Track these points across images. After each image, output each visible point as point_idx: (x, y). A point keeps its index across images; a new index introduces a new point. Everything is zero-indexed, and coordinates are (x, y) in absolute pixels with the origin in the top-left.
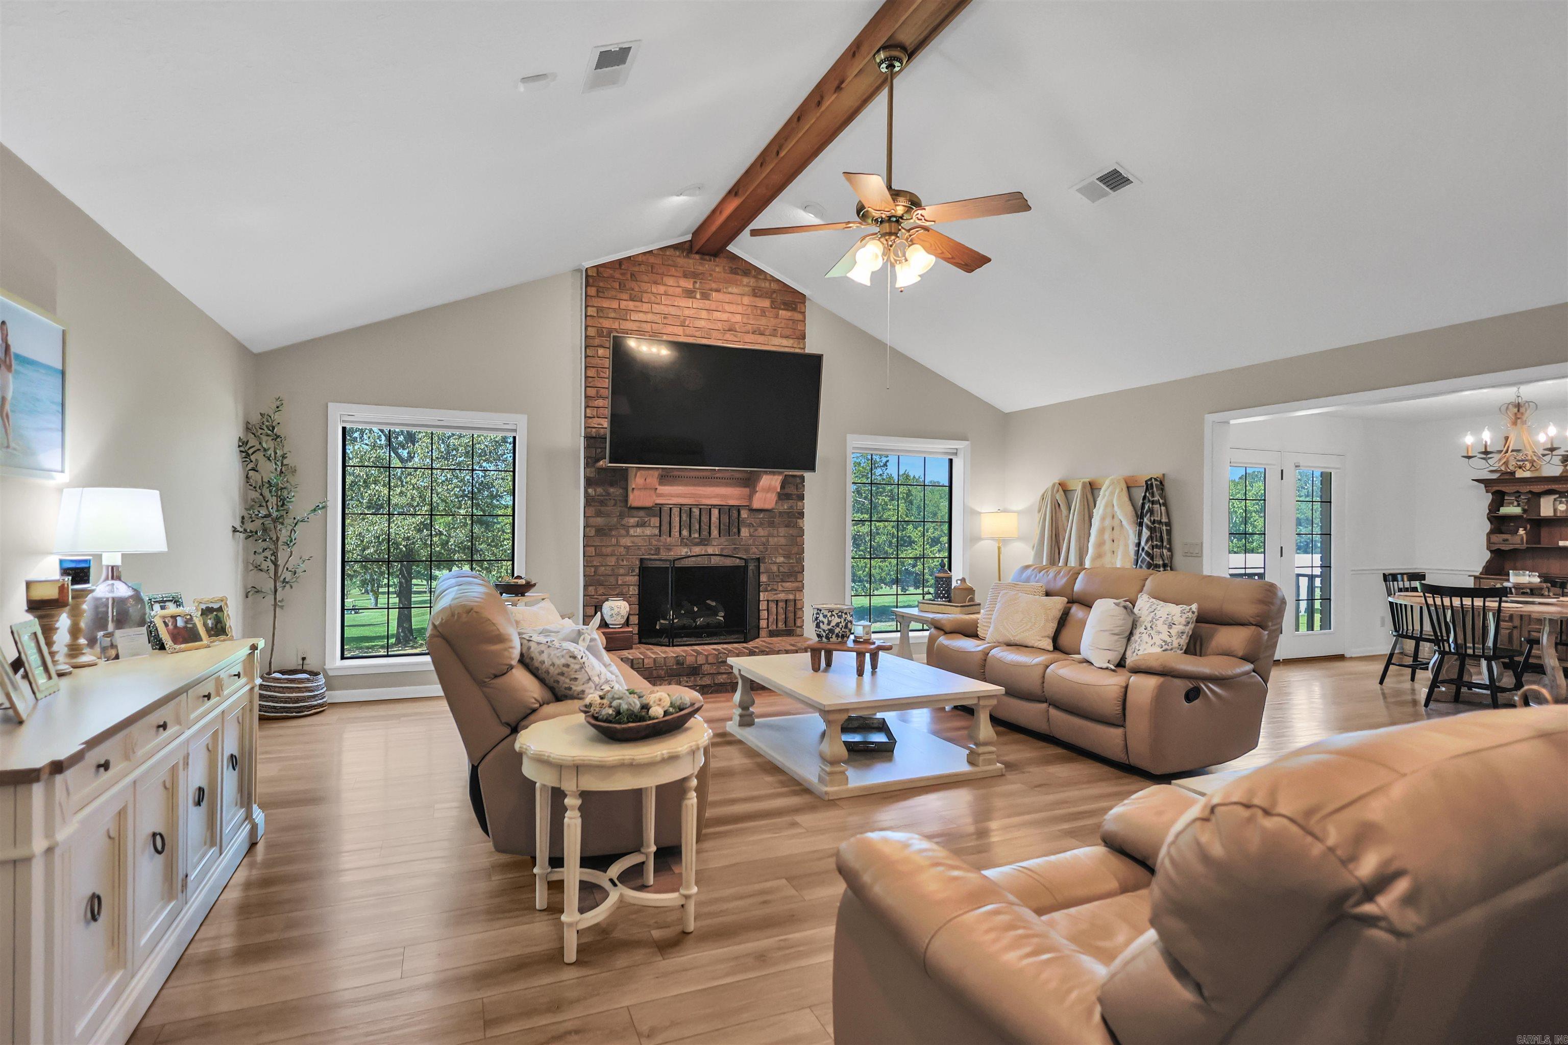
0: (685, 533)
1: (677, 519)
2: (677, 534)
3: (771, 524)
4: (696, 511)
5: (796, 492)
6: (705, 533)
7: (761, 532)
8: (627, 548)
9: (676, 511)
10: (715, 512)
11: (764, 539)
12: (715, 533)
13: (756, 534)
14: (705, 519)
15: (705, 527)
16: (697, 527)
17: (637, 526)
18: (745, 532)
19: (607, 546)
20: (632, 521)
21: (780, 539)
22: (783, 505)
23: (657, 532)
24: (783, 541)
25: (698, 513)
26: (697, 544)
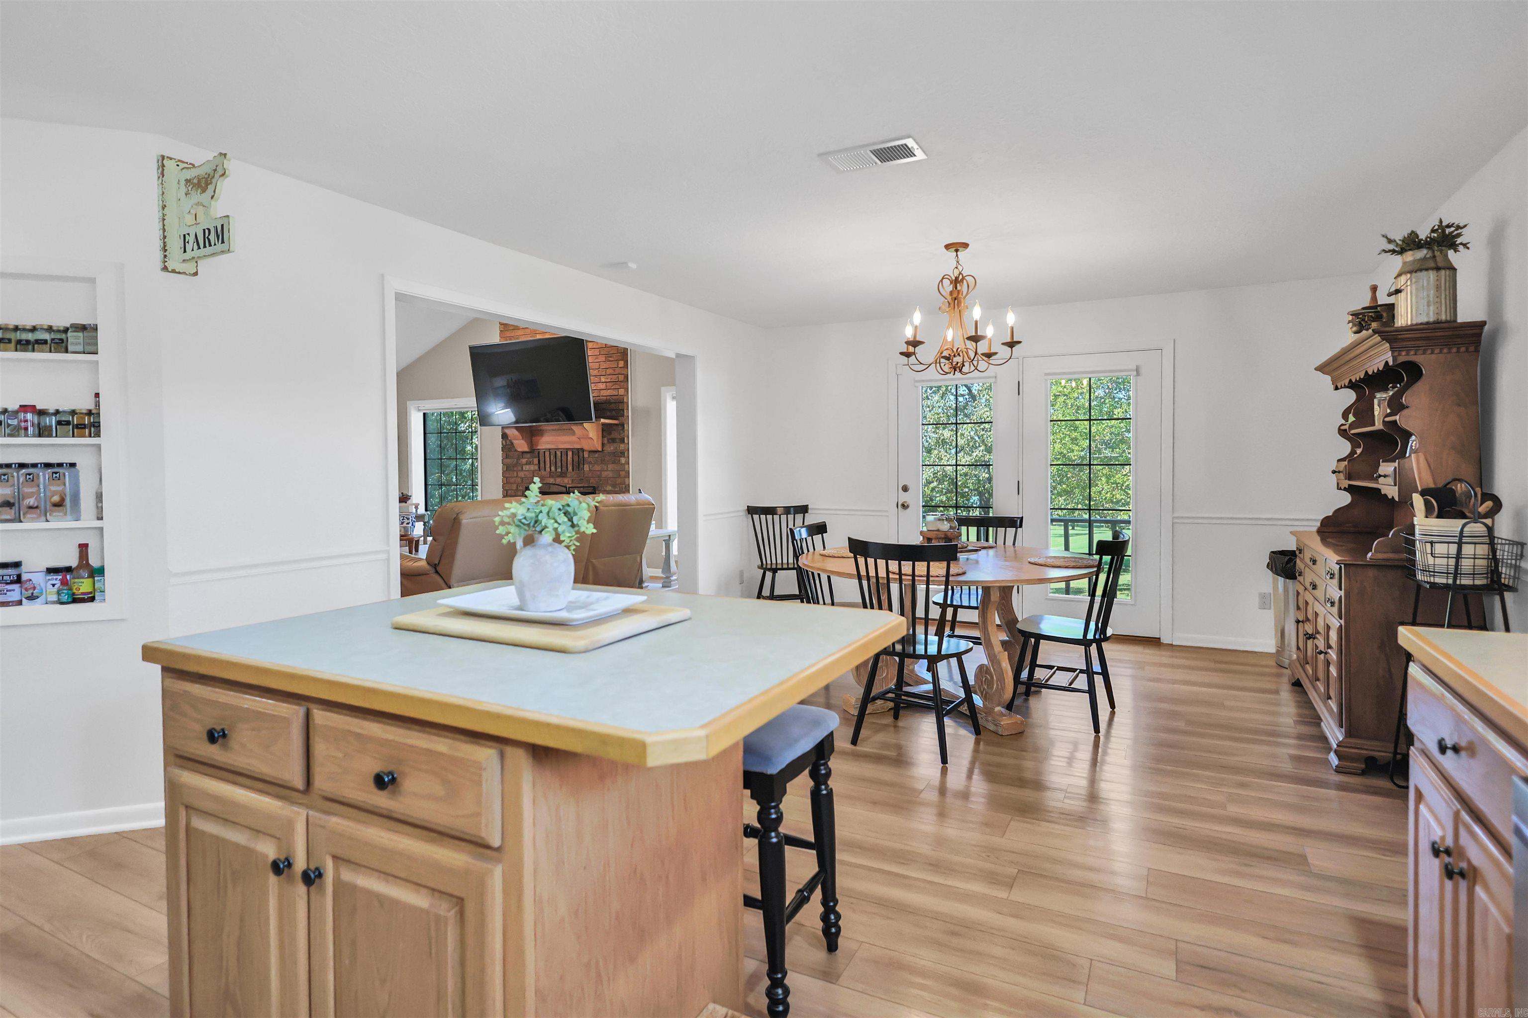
0: (553, 468)
1: (548, 459)
2: (549, 469)
3: (603, 461)
4: (559, 454)
5: (619, 437)
6: (564, 468)
7: (597, 468)
8: (522, 479)
9: (547, 454)
10: (570, 454)
11: (599, 473)
12: (570, 468)
13: (593, 469)
14: (564, 458)
15: (564, 464)
16: (560, 464)
17: (526, 464)
18: (586, 467)
19: (512, 477)
20: (524, 461)
21: (608, 472)
22: (611, 447)
23: (537, 468)
24: (610, 474)
25: (560, 455)
26: (559, 476)
